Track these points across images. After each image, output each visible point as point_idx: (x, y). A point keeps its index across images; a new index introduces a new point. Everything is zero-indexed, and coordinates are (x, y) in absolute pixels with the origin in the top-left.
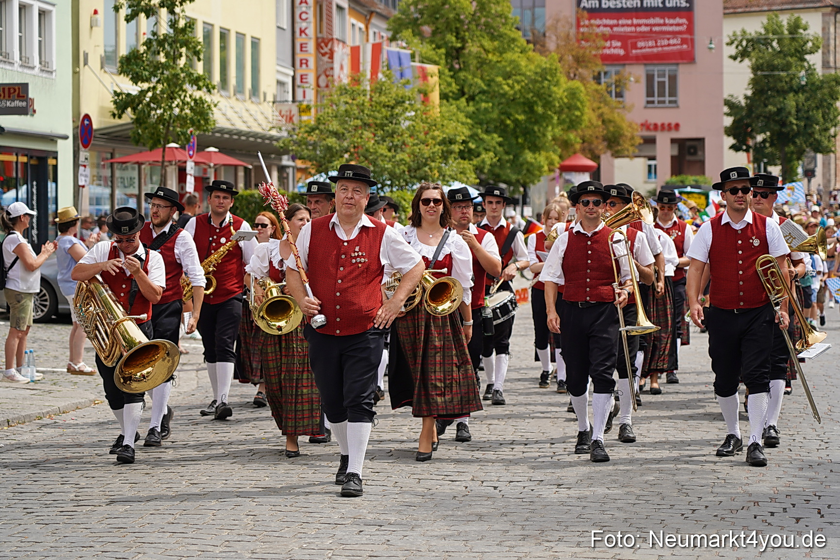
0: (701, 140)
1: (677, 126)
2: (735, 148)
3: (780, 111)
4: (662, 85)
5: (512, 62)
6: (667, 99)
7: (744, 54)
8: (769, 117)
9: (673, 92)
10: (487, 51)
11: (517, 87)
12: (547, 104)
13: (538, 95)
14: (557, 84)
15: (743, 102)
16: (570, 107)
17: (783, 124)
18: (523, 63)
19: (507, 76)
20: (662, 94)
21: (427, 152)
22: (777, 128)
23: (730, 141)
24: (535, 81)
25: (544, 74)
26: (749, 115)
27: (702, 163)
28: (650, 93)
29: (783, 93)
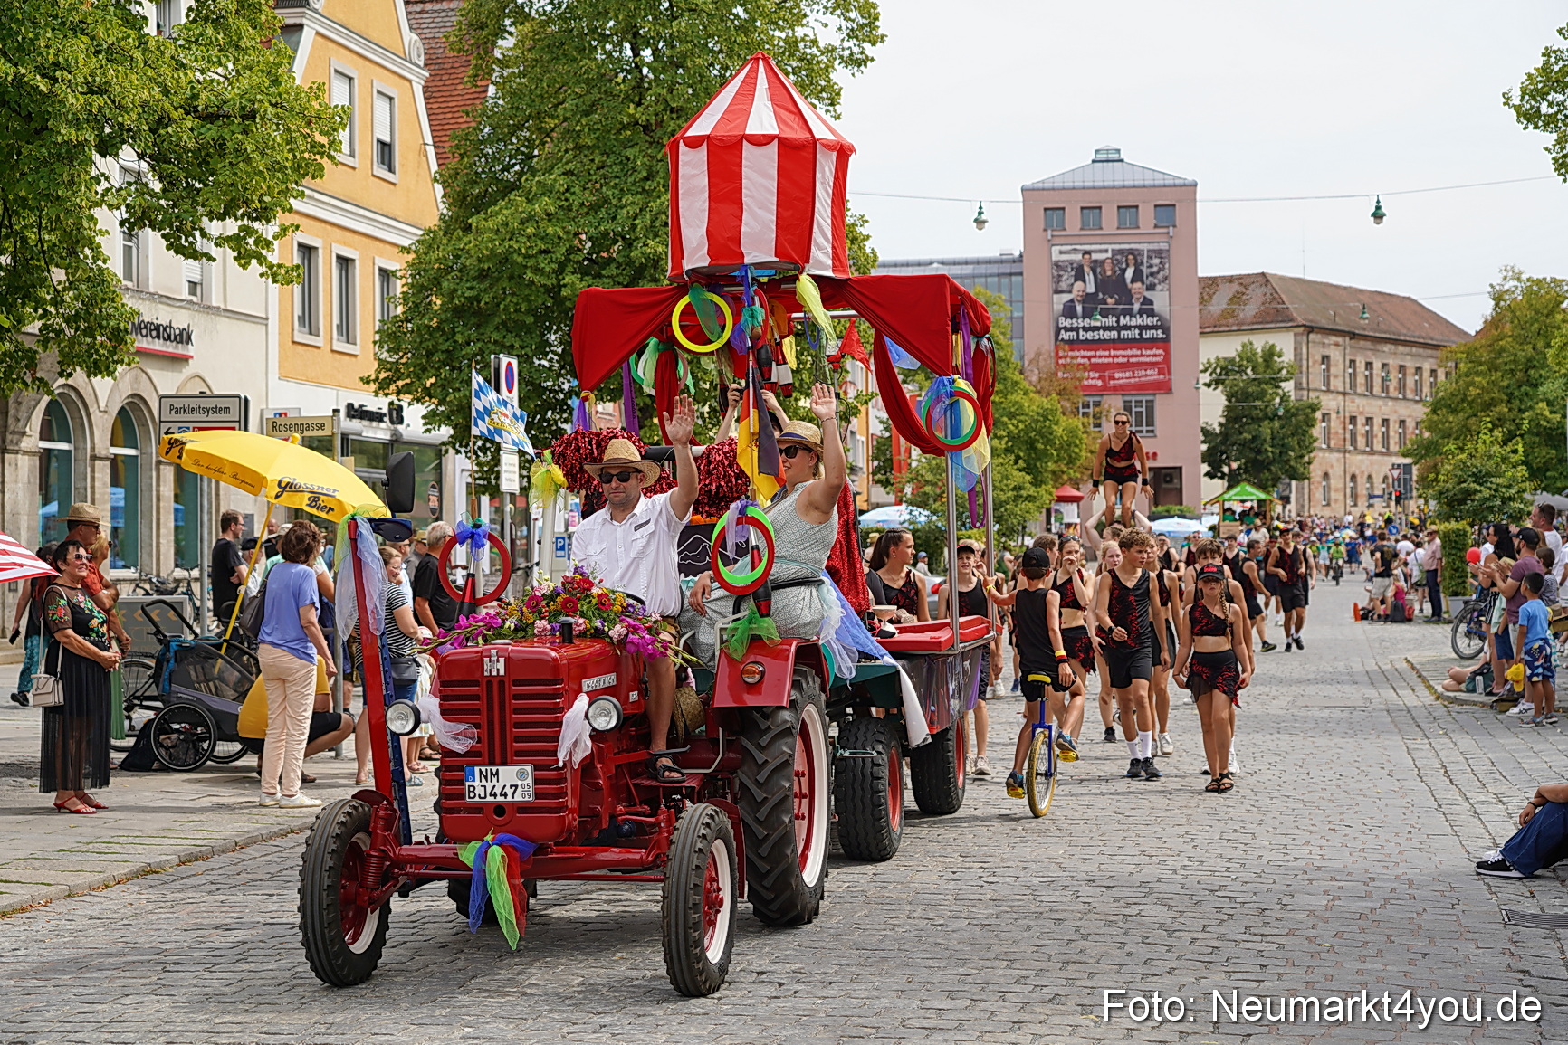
0: (1180, 468)
1: (1155, 455)
2: (1210, 475)
3: (1254, 438)
5: (1015, 403)
6: (1145, 428)
7: (1218, 382)
8: (1244, 444)
9: (1150, 422)
11: (1021, 426)
12: (1048, 442)
13: (1039, 433)
14: (1057, 423)
15: (1218, 430)
16: (1070, 444)
17: (1259, 452)
18: (1026, 404)
19: (1012, 416)
21: (1003, 498)
22: (1252, 455)
23: (1205, 468)
24: (1038, 421)
25: (1045, 415)
26: (1223, 443)
27: (1180, 490)
29: (1257, 420)
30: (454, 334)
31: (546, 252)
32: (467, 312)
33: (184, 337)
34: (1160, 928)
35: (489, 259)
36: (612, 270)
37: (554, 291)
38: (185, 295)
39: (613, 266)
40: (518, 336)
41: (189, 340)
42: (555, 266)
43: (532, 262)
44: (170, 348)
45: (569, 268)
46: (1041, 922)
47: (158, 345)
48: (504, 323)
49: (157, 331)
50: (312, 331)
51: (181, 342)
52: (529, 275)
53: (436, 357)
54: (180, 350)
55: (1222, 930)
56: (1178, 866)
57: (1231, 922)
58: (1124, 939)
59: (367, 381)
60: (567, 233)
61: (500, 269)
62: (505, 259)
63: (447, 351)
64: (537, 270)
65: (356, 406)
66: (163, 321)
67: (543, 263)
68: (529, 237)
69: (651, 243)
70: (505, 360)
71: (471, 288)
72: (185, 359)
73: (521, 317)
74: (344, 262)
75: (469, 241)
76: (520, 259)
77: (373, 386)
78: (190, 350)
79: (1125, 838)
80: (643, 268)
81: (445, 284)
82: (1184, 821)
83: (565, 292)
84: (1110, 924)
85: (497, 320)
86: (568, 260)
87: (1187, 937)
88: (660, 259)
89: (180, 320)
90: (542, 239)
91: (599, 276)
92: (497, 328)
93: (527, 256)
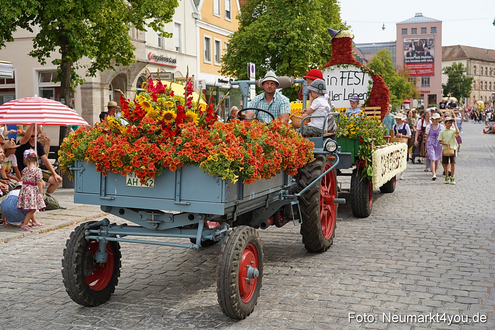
0: (436, 95)
1: (429, 92)
3: (456, 87)
4: (426, 81)
5: (393, 78)
6: (427, 85)
7: (446, 73)
8: (453, 89)
9: (429, 83)
10: (387, 76)
11: (395, 84)
12: (402, 88)
13: (400, 86)
14: (404, 83)
15: (446, 85)
16: (407, 89)
17: (457, 90)
18: (396, 78)
19: (392, 82)
20: (426, 83)
22: (455, 91)
23: (443, 95)
24: (399, 83)
25: (401, 81)
26: (448, 88)
27: (436, 101)
28: (423, 83)
29: (457, 82)
30: (241, 58)
31: (264, 36)
32: (244, 53)
33: (174, 61)
34: (432, 244)
35: (249, 38)
36: (282, 40)
37: (266, 47)
38: (175, 50)
39: (282, 39)
40: (257, 59)
41: (176, 62)
42: (266, 40)
43: (260, 39)
44: (171, 64)
45: (270, 40)
46: (390, 240)
47: (167, 63)
48: (253, 56)
49: (167, 60)
50: (209, 60)
51: (174, 62)
52: (260, 42)
53: (236, 65)
54: (173, 65)
55: (455, 245)
56: (438, 216)
57: (458, 242)
58: (419, 249)
59: (219, 72)
60: (270, 30)
61: (252, 41)
62: (253, 39)
63: (239, 63)
64: (262, 41)
65: (221, 79)
66: (169, 57)
67: (263, 39)
68: (260, 32)
69: (292, 32)
70: (251, 64)
71: (245, 46)
72: (175, 67)
73: (258, 54)
74: (217, 42)
75: (243, 34)
76: (257, 38)
77: (221, 73)
78: (176, 65)
79: (420, 204)
80: (290, 39)
81: (238, 45)
82: (439, 198)
83: (269, 47)
84: (414, 242)
85: (252, 55)
86: (270, 37)
87: (442, 248)
88: (294, 37)
89: (173, 57)
90: (263, 32)
91: (279, 42)
92: (252, 57)
93: (259, 37)
